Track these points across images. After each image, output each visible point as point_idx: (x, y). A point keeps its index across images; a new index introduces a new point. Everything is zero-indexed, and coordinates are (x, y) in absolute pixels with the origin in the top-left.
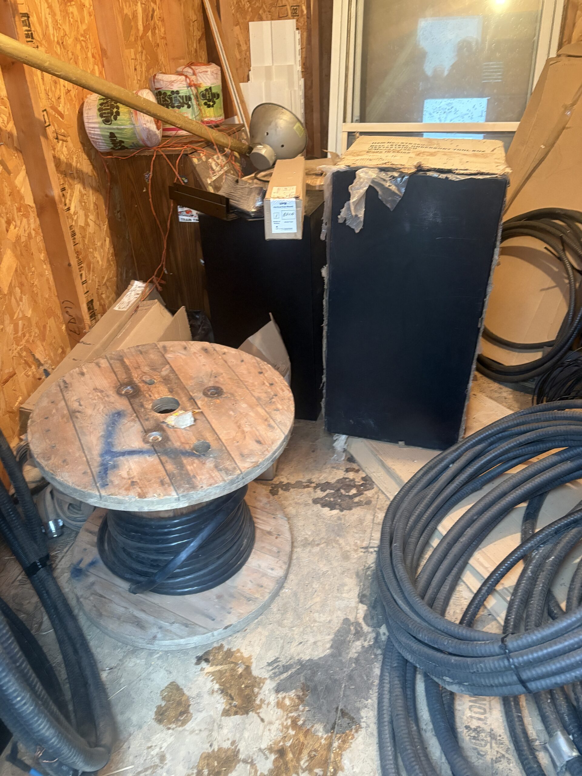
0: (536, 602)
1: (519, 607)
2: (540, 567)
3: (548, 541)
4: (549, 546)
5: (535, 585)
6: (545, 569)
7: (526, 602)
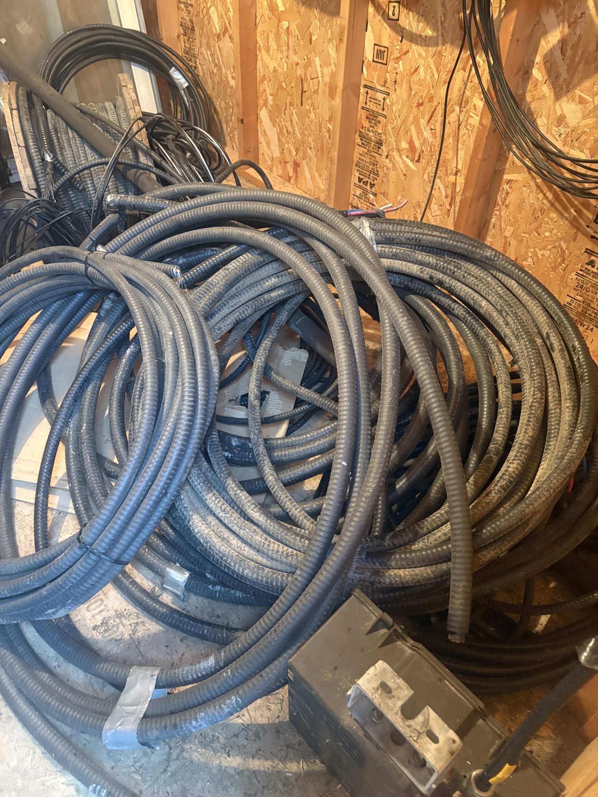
0: (92, 475)
1: (80, 489)
2: (78, 440)
3: (72, 412)
4: (76, 417)
5: (83, 460)
6: (84, 441)
7: (83, 481)
